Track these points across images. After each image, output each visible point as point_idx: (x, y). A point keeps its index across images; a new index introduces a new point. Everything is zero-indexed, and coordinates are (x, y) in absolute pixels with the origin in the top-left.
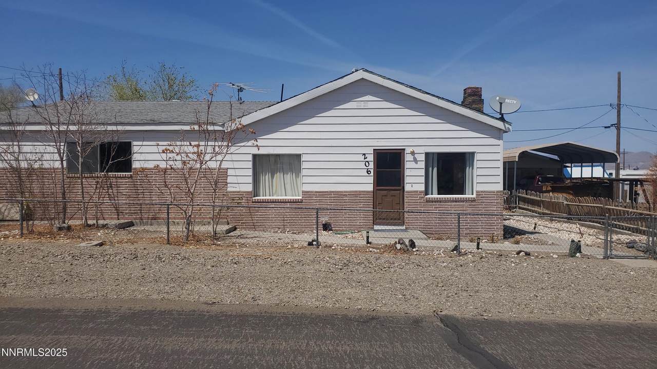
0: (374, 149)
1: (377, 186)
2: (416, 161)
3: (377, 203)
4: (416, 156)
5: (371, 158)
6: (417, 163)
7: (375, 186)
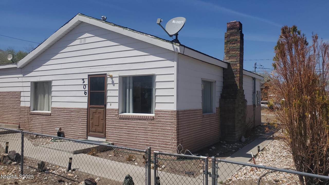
0: (89, 75)
1: (90, 105)
2: (113, 83)
3: (90, 118)
4: (114, 79)
5: (86, 82)
6: (114, 85)
7: (89, 105)
